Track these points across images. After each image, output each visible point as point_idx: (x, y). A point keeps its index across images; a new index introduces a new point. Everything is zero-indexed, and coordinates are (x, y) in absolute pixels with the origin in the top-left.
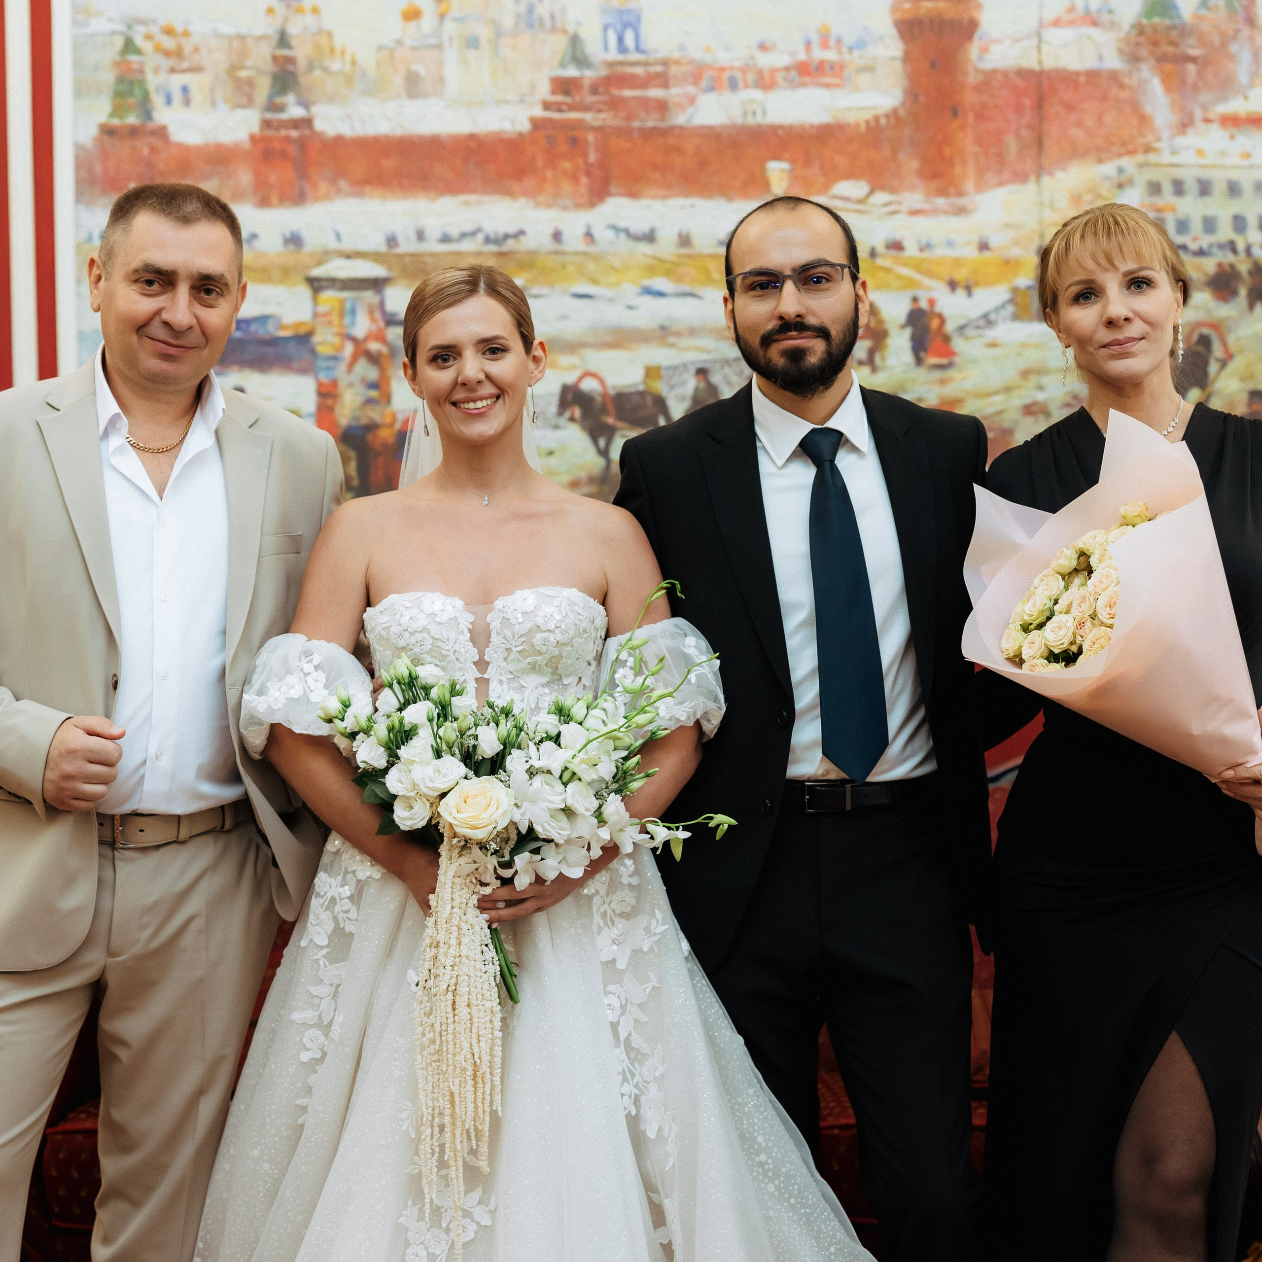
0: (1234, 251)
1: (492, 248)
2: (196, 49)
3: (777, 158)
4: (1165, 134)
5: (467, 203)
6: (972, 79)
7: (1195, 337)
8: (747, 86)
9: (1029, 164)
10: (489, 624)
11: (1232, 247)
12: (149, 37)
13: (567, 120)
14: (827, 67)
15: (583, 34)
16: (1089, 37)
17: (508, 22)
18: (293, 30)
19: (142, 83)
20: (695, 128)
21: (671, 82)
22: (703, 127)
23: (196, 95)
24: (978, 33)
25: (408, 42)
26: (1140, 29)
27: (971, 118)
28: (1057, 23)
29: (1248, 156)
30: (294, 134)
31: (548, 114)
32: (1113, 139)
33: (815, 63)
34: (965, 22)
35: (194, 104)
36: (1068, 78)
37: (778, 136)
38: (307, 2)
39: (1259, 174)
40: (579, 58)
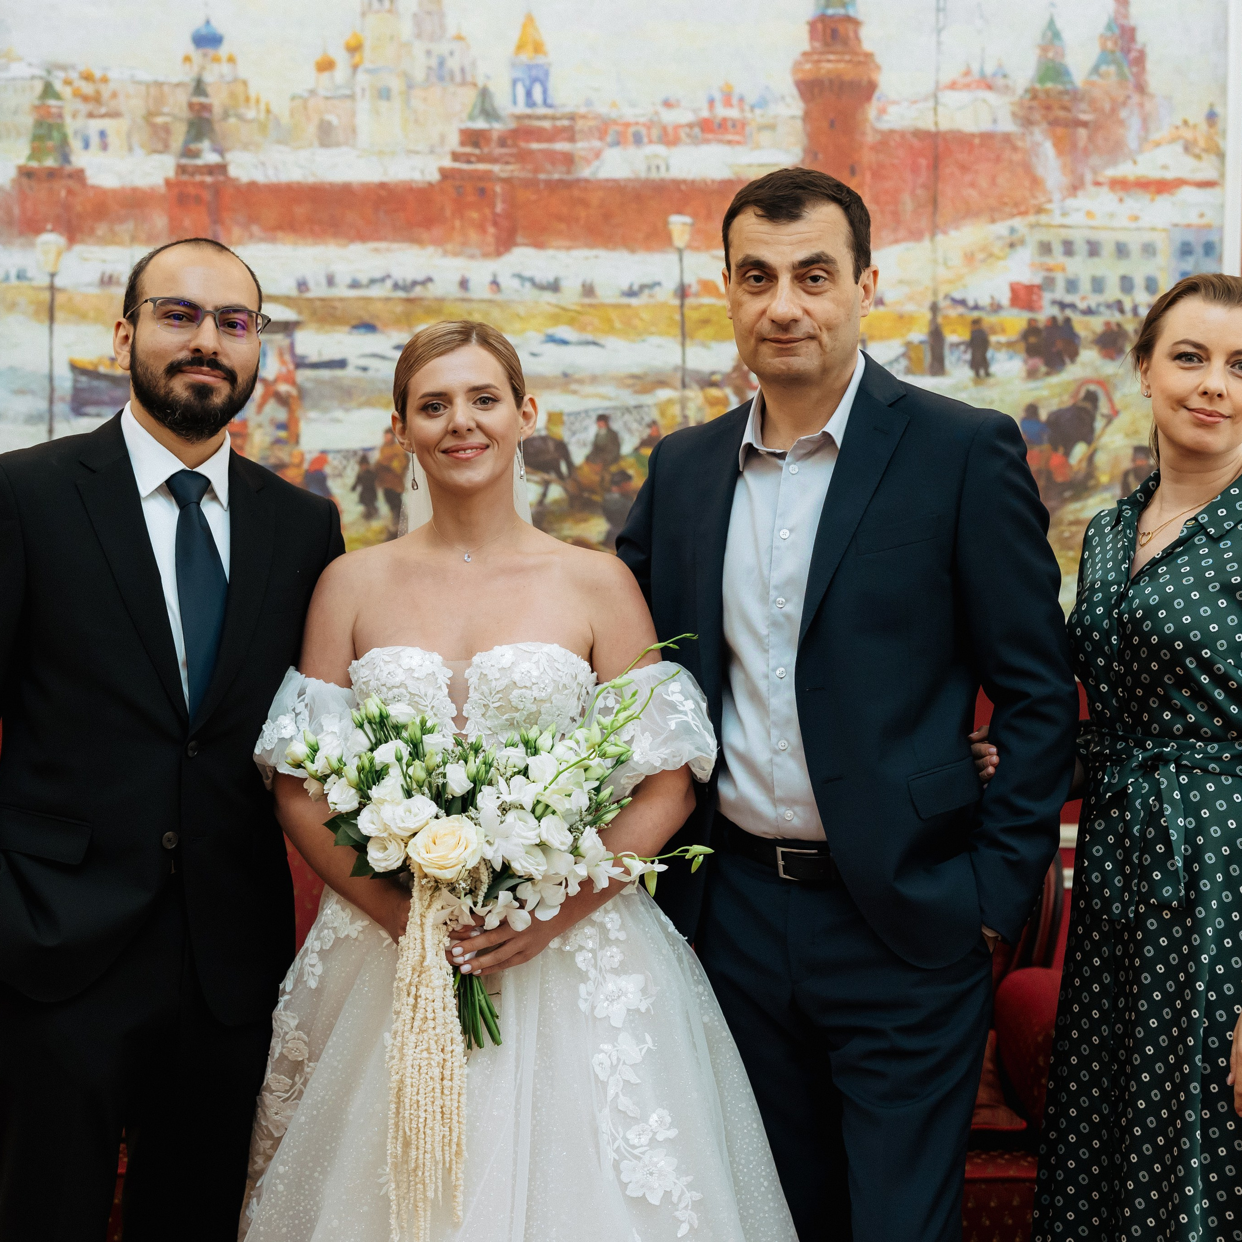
0: (1122, 311)
1: (401, 294)
2: (114, 95)
3: (679, 212)
4: (1057, 196)
5: (376, 250)
6: (870, 138)
7: (1082, 394)
8: (651, 142)
9: (924, 223)
10: (467, 680)
11: (1119, 306)
12: (68, 82)
13: (476, 171)
14: (729, 124)
15: (492, 88)
16: (984, 101)
17: (419, 75)
18: (209, 78)
19: (60, 127)
20: (600, 182)
21: (578, 136)
22: (607, 180)
23: (112, 139)
24: (877, 94)
25: (322, 92)
26: (1033, 94)
27: (868, 176)
28: (953, 86)
29: (1136, 218)
30: (208, 179)
31: (457, 165)
32: (1006, 200)
33: (718, 121)
34: (864, 83)
35: (111, 148)
36: (963, 140)
37: (680, 190)
38: (224, 51)
39: (1147, 237)
40: (488, 111)
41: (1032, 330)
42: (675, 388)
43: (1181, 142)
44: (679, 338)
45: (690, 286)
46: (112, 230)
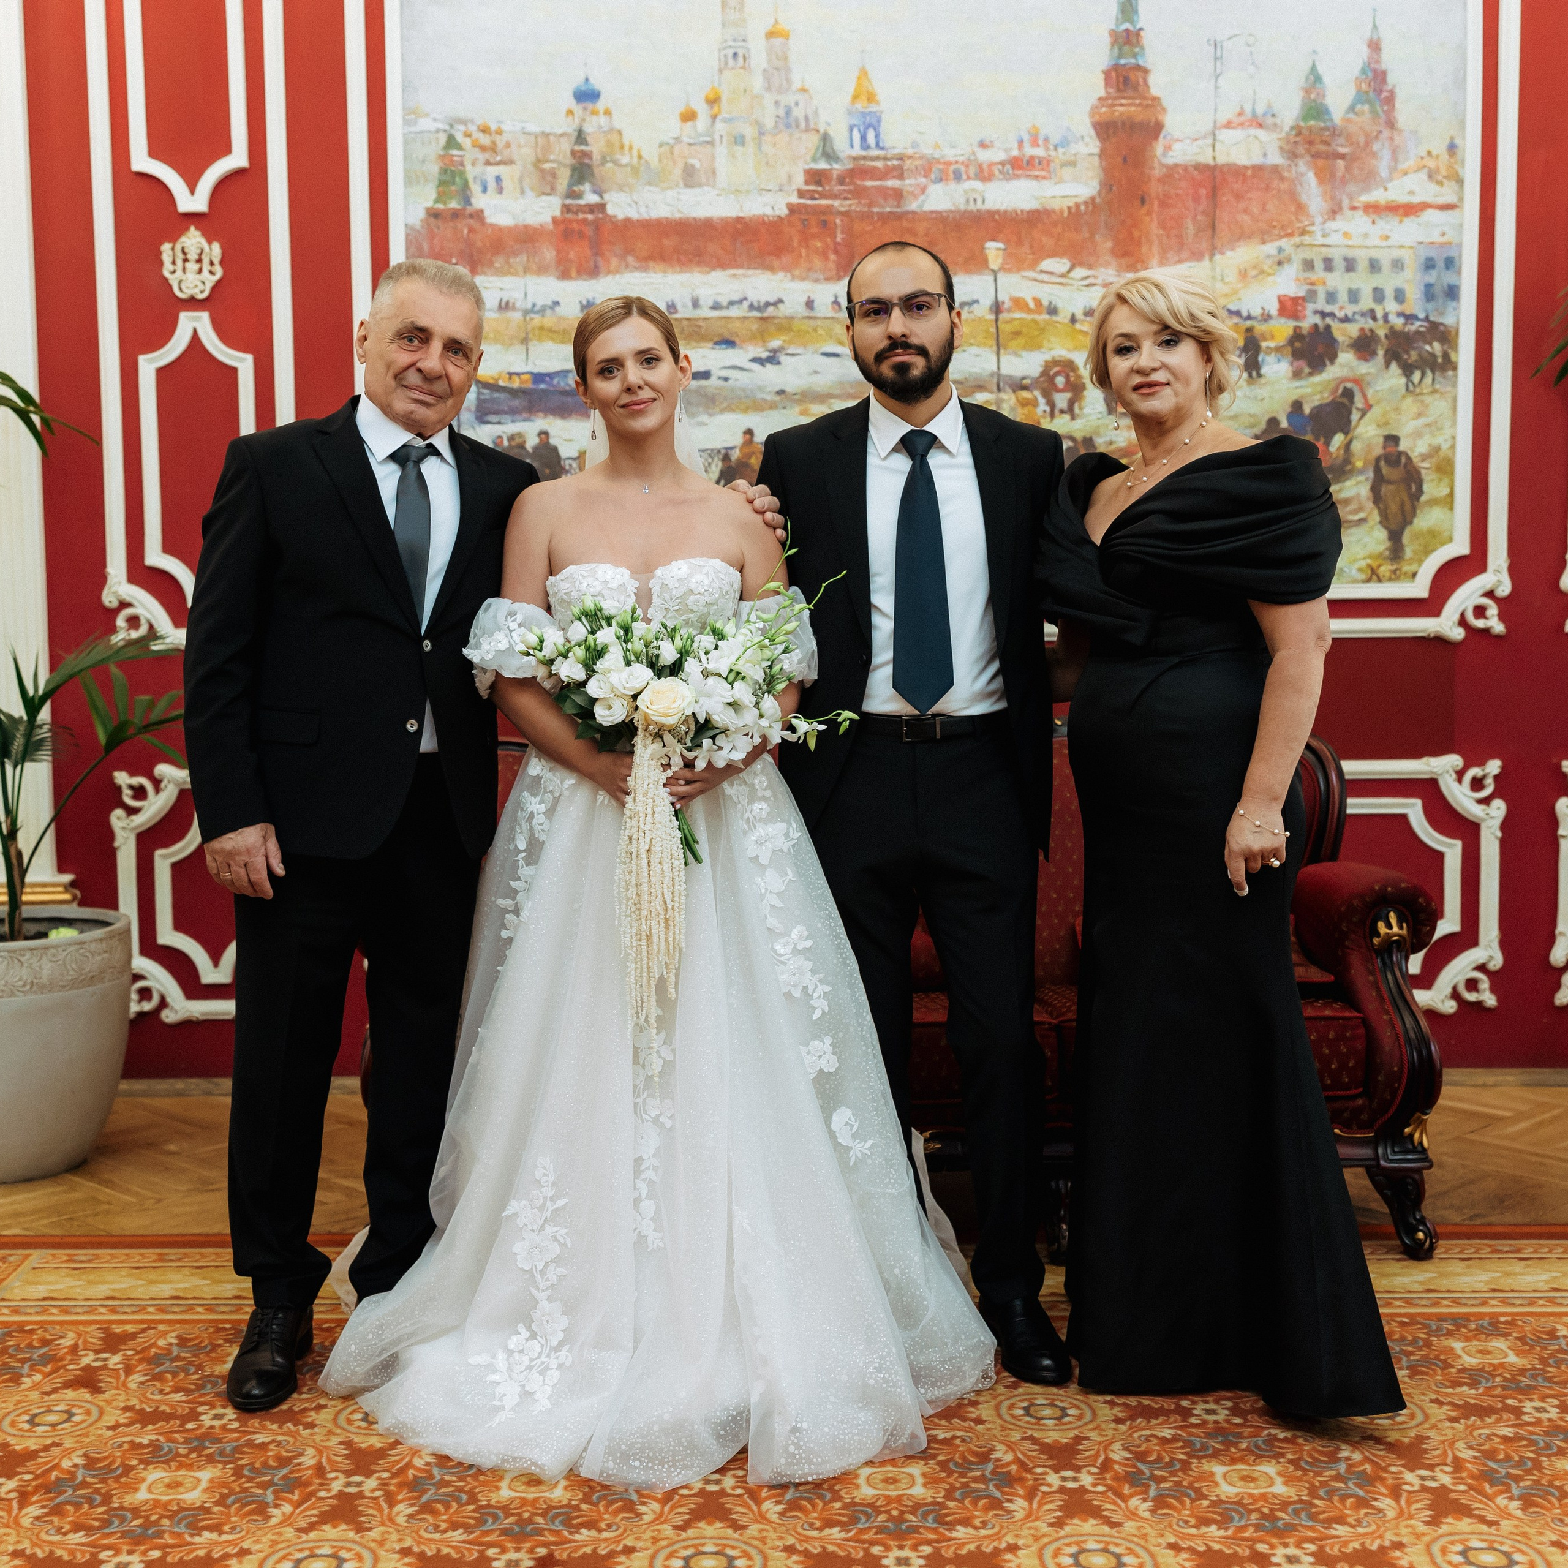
0: (1374, 319)
1: (758, 314)
2: (508, 145)
3: (993, 240)
4: (1318, 220)
5: (734, 275)
6: (1157, 172)
7: (1340, 391)
8: (969, 178)
9: (1204, 245)
10: (651, 588)
11: (1372, 314)
12: (468, 135)
13: (819, 205)
14: (1037, 161)
15: (832, 133)
16: (1256, 137)
17: (769, 123)
18: (588, 129)
19: (462, 174)
20: (925, 212)
21: (906, 175)
22: (932, 212)
23: (507, 183)
24: (1163, 133)
25: (686, 140)
26: (1298, 130)
27: (1156, 203)
28: (1228, 125)
29: (1387, 238)
30: (590, 217)
31: (802, 201)
32: (1275, 223)
33: (1027, 158)
34: (1152, 124)
35: (505, 191)
36: (1238, 172)
37: (995, 220)
38: (601, 105)
39: (1396, 254)
40: (829, 154)
41: (1297, 336)
42: (992, 392)
43: (1426, 171)
44: (995, 348)
45: (1003, 303)
46: (507, 262)
